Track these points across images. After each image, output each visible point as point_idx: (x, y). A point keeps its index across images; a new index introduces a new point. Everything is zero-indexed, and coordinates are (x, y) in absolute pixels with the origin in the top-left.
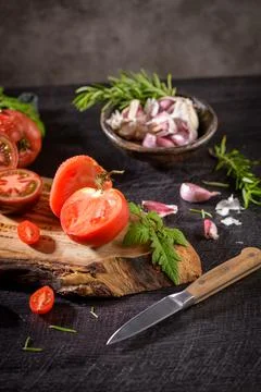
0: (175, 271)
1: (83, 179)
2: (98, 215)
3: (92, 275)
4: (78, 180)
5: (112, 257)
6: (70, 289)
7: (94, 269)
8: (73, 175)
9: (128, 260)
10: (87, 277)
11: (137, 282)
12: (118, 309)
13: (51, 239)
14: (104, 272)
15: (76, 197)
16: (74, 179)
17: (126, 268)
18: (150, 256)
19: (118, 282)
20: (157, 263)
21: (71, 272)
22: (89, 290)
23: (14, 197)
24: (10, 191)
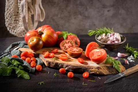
0: (119, 69)
1: (94, 47)
2: (99, 54)
3: (98, 69)
4: (93, 48)
5: (103, 66)
6: (93, 72)
7: (98, 68)
8: (92, 46)
9: (107, 66)
10: (97, 70)
11: (109, 72)
12: (105, 77)
13: (86, 62)
14: (101, 69)
15: (93, 51)
16: (92, 47)
17: (107, 68)
18: (113, 66)
19: (105, 71)
20: (114, 67)
21: (93, 68)
22: (98, 73)
23: (76, 52)
24: (75, 51)
